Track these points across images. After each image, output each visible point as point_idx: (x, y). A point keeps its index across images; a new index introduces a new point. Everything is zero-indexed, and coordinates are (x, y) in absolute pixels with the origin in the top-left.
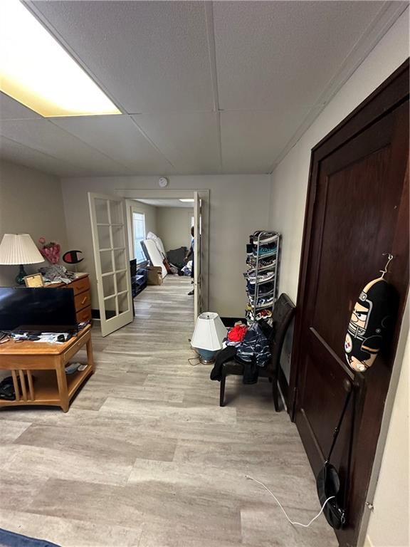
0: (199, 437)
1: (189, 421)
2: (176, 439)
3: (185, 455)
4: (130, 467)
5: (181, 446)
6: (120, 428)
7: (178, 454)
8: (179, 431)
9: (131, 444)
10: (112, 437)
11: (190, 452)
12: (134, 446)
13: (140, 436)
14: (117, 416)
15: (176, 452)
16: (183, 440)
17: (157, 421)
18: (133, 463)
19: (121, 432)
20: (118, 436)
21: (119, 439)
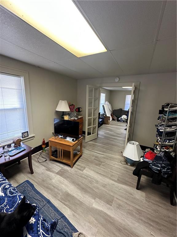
1: (120, 191)
2: (114, 197)
3: (118, 206)
4: (93, 200)
5: (116, 201)
6: (90, 182)
7: (114, 204)
8: (115, 193)
10: (87, 184)
11: (120, 205)
12: (95, 192)
13: (98, 188)
14: (89, 176)
16: (117, 198)
17: (105, 185)
18: (95, 199)
19: (91, 184)
20: (90, 185)
21: (90, 186)
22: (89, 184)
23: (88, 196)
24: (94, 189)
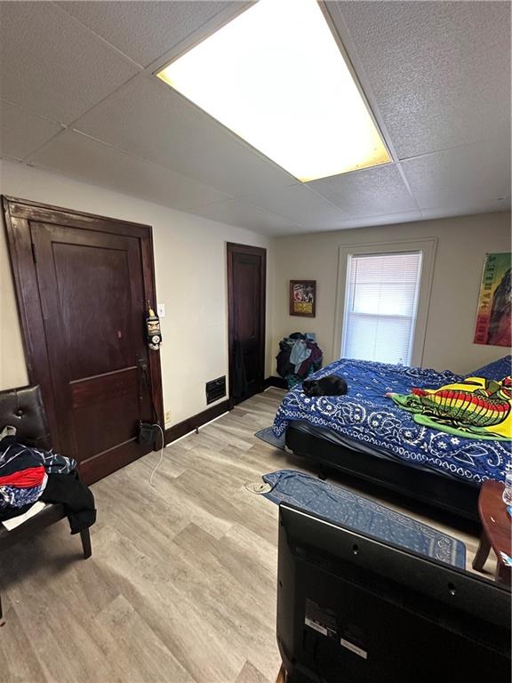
0: (153, 531)
1: (143, 555)
2: (173, 541)
3: (178, 522)
4: (227, 535)
5: (174, 531)
6: (222, 593)
7: (182, 525)
8: (163, 550)
9: (220, 560)
10: (236, 582)
11: (171, 523)
12: (216, 556)
13: (205, 566)
15: (183, 528)
16: (168, 536)
17: (174, 578)
18: (224, 538)
19: (224, 585)
20: (228, 579)
21: (229, 575)
22: (228, 583)
23: (241, 544)
24: (217, 562)
